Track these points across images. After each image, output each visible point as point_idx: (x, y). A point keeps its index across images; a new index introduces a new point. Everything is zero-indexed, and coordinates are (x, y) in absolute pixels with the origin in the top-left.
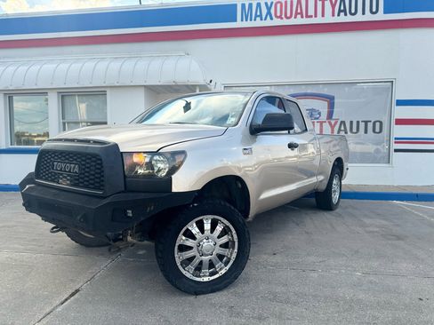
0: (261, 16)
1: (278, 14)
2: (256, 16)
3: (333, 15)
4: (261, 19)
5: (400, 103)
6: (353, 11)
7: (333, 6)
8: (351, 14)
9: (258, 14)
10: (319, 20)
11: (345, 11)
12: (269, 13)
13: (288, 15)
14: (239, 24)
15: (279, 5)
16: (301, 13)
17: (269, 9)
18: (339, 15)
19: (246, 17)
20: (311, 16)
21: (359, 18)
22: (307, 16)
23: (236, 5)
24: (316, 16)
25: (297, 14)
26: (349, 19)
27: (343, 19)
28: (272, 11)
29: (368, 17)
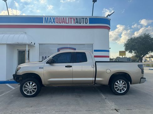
0: (51, 22)
1: (57, 22)
2: (50, 22)
3: (74, 23)
4: (51, 23)
5: (95, 51)
6: (80, 22)
7: (74, 21)
8: (79, 23)
9: (50, 21)
10: (70, 24)
11: (78, 22)
12: (54, 21)
13: (60, 22)
14: (44, 24)
15: (57, 19)
16: (64, 22)
17: (54, 20)
18: (76, 23)
19: (46, 22)
20: (67, 23)
21: (82, 24)
22: (66, 23)
23: (43, 18)
24: (69, 23)
25: (63, 22)
26: (79, 25)
27: (77, 24)
28: (55, 20)
29: (85, 24)
